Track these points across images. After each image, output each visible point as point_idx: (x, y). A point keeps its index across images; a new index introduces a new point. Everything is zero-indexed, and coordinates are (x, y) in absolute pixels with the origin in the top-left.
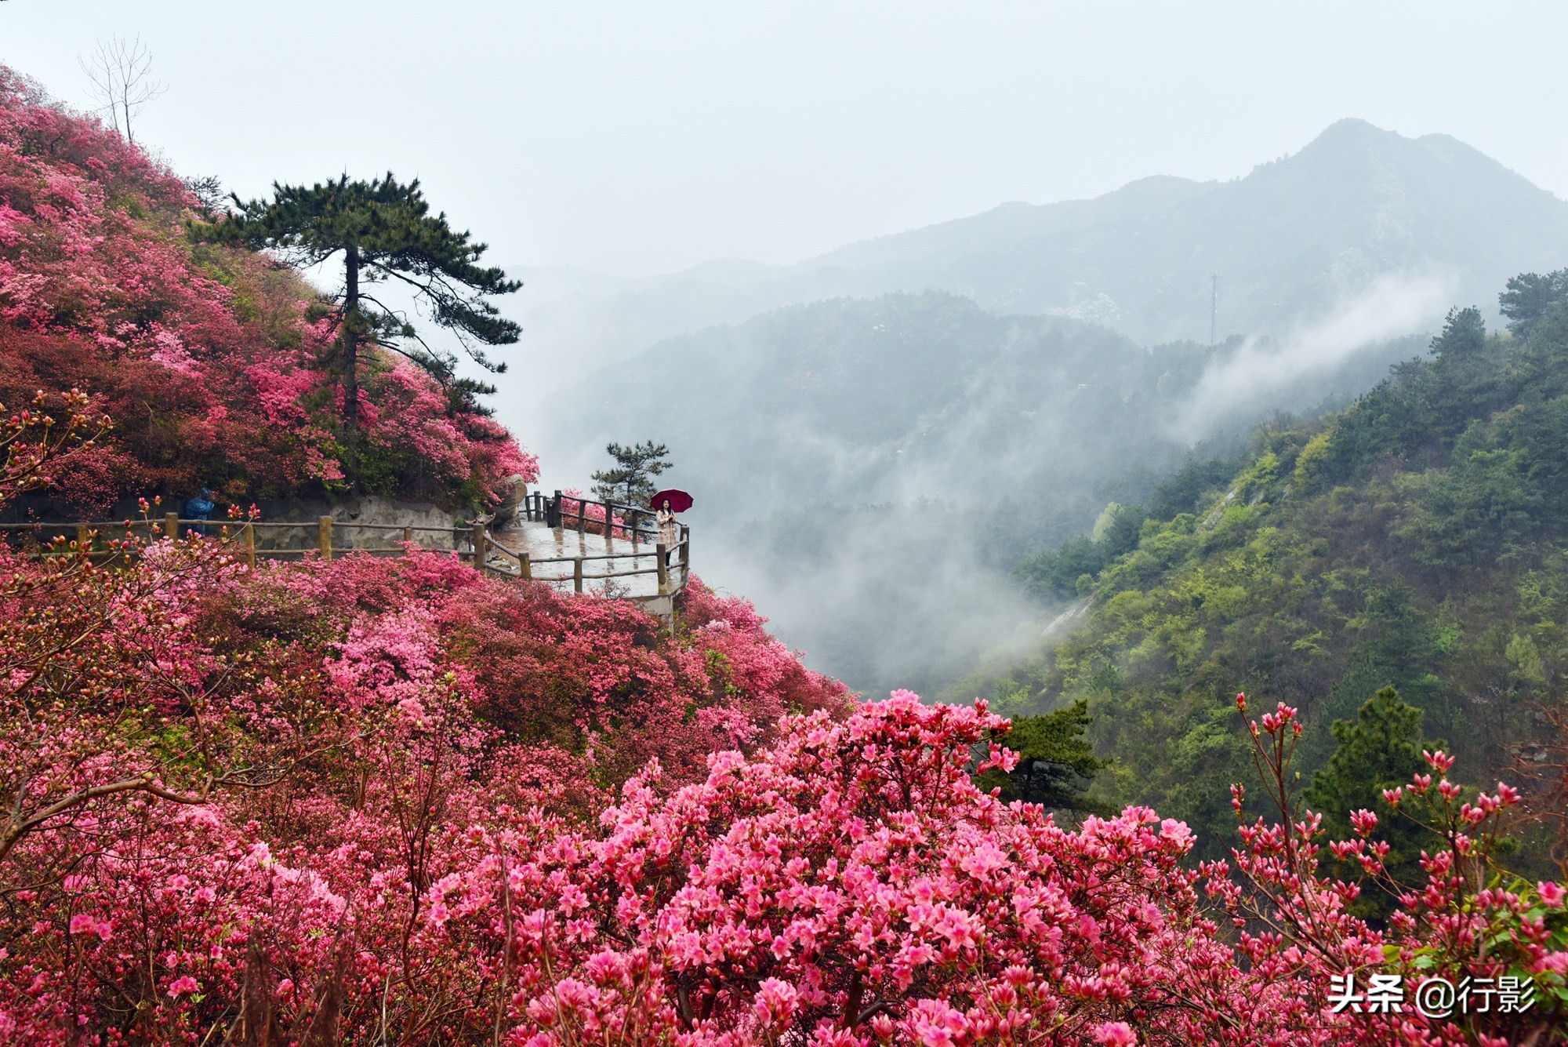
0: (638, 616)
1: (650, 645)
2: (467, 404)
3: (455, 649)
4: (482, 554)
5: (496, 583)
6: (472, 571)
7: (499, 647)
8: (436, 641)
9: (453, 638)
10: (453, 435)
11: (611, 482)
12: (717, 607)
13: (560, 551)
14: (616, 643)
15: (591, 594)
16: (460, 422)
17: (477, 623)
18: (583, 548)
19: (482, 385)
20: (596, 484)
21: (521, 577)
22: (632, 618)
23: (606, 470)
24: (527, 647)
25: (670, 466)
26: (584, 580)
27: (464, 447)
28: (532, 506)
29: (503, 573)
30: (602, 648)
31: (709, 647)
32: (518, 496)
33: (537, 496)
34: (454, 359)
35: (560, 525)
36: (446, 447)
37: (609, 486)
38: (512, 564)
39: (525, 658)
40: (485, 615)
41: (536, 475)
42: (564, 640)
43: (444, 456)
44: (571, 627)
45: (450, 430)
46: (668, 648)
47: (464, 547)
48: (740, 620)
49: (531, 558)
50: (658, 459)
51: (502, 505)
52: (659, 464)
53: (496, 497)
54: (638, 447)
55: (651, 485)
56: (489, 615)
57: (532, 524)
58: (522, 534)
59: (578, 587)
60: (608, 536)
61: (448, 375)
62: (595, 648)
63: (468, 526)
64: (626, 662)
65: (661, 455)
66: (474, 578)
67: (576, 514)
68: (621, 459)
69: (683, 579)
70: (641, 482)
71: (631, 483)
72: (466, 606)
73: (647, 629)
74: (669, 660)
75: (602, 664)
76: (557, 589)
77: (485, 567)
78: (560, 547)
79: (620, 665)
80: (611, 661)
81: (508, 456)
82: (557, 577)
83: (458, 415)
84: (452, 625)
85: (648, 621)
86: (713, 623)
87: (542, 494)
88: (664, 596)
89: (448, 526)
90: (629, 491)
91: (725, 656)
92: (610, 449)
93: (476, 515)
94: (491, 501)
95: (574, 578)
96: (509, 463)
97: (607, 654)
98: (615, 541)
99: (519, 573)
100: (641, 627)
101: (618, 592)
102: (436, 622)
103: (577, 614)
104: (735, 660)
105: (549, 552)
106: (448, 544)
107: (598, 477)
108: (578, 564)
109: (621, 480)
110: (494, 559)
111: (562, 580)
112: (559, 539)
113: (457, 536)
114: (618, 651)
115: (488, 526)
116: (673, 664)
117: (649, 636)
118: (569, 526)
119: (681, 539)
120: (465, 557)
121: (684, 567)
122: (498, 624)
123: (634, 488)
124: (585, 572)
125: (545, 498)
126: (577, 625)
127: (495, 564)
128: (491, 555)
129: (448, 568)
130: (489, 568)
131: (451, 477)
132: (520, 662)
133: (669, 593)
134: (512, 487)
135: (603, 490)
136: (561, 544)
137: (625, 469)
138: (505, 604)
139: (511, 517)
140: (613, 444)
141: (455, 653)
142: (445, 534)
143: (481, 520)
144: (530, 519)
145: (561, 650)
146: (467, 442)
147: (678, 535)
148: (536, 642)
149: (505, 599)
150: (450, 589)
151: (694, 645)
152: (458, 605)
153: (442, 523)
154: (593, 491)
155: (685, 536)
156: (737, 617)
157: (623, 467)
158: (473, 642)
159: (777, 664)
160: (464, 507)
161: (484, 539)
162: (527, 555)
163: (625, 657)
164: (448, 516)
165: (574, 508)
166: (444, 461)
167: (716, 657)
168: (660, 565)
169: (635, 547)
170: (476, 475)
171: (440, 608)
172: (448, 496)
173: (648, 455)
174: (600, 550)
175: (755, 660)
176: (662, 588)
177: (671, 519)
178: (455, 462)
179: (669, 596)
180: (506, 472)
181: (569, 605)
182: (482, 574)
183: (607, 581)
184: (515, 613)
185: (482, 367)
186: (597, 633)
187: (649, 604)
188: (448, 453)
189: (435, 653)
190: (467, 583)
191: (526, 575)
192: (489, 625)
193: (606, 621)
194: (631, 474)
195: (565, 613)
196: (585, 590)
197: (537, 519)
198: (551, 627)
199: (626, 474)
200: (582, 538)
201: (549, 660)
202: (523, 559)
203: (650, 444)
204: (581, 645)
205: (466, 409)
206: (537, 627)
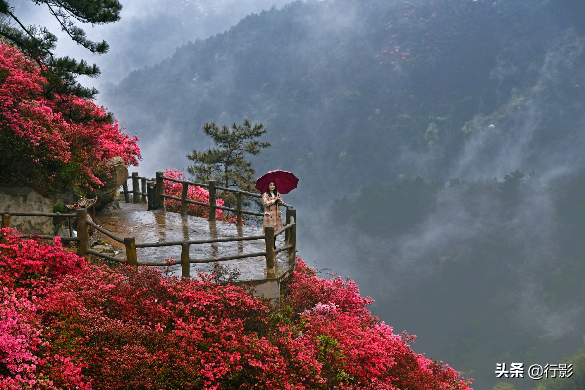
0: (247, 300)
1: (262, 332)
2: (66, 84)
3: (60, 341)
4: (86, 240)
5: (101, 271)
6: (76, 258)
7: (107, 337)
8: (39, 332)
9: (57, 328)
10: (50, 117)
11: (209, 163)
12: (322, 290)
13: (163, 234)
14: (227, 329)
15: (200, 279)
16: (59, 104)
17: (83, 312)
18: (186, 231)
19: (82, 65)
20: (192, 164)
21: (128, 262)
22: (243, 304)
23: (203, 150)
24: (135, 336)
25: (267, 145)
26: (191, 264)
27: (62, 129)
28: (130, 188)
29: (107, 258)
30: (213, 335)
31: (320, 333)
32: (119, 178)
33: (135, 177)
34: (51, 38)
35: (162, 207)
36: (45, 129)
37: (206, 166)
38: (115, 248)
39: (135, 348)
40: (90, 304)
41: (136, 157)
42: (173, 328)
43: (43, 139)
44: (180, 314)
45: (47, 111)
46: (281, 334)
47: (64, 233)
48: (345, 302)
49: (137, 242)
50: (256, 139)
51: (103, 188)
52: (256, 143)
53: (97, 180)
54: (235, 127)
55: (249, 165)
56: (95, 303)
57: (130, 206)
58: (124, 218)
59: (186, 272)
60: (212, 219)
61: (45, 54)
62: (206, 336)
63: (69, 210)
64: (238, 350)
65: (259, 134)
66: (78, 264)
67: (178, 196)
68: (218, 139)
69: (291, 262)
70: (238, 162)
71: (228, 163)
72: (71, 294)
73: (258, 315)
74: (280, 345)
75: (213, 351)
76: (164, 275)
77: (88, 253)
78: (163, 230)
79: (231, 353)
80: (223, 349)
81: (107, 138)
82: (164, 262)
83: (57, 95)
84: (56, 315)
85: (259, 306)
86: (320, 306)
87: (140, 175)
88: (273, 280)
89: (47, 211)
90: (226, 171)
91: (336, 342)
92: (207, 129)
93: (76, 199)
94: (93, 184)
95: (181, 263)
96: (108, 145)
97: (218, 341)
98: (219, 224)
99: (123, 258)
100: (252, 313)
101: (227, 277)
102: (39, 312)
103: (187, 300)
104: (346, 345)
105: (152, 237)
106: (48, 229)
107: (194, 158)
108: (185, 247)
109: (218, 161)
110: (96, 244)
111: (169, 264)
112: (161, 221)
113: (57, 221)
114: (229, 338)
115: (90, 210)
116: (285, 352)
117: (260, 322)
118: (170, 209)
119: (288, 221)
120: (66, 242)
121: (291, 250)
122: (105, 313)
123: (232, 168)
124: (192, 255)
125: (144, 180)
126: (187, 312)
127: (98, 249)
128: (92, 240)
129: (50, 255)
130: (93, 254)
131: (50, 161)
132: (129, 352)
133: (278, 276)
134: (113, 170)
135: (200, 170)
136: (163, 226)
137: (222, 149)
138: (112, 292)
139: (112, 200)
140: (210, 124)
141: (60, 344)
142: (44, 219)
143: (82, 204)
144: (127, 201)
145: (171, 338)
146: (65, 124)
147: (284, 218)
148: (144, 330)
149: (113, 286)
150: (52, 276)
151: (305, 330)
152: (64, 293)
153: (41, 208)
154: (190, 171)
155: (292, 218)
156: (342, 299)
157: (220, 148)
158: (79, 332)
159: (388, 349)
160: (65, 190)
161: (88, 224)
162: (133, 240)
163: (236, 345)
164: (47, 201)
165: (175, 190)
166: (43, 143)
167: (327, 343)
168: (268, 249)
169: (240, 230)
170: (76, 157)
171: (43, 296)
172: (47, 180)
173: (245, 135)
174: (205, 233)
175: (367, 346)
176: (271, 271)
177: (277, 201)
178: (55, 144)
179: (277, 280)
180: (107, 155)
181: (179, 291)
182: (86, 260)
183: (216, 266)
184: (123, 300)
185: (81, 46)
186: (207, 319)
187: (258, 288)
188: (47, 135)
189: (38, 346)
190: (71, 270)
191: (132, 261)
192: (96, 314)
193: (215, 307)
194: (228, 154)
195: (175, 300)
196: (193, 275)
197: (136, 201)
198: (159, 314)
199: (224, 154)
200: (185, 221)
201: (159, 349)
202: (129, 243)
203: (247, 124)
204: (191, 333)
205: (64, 90)
206: (146, 315)
